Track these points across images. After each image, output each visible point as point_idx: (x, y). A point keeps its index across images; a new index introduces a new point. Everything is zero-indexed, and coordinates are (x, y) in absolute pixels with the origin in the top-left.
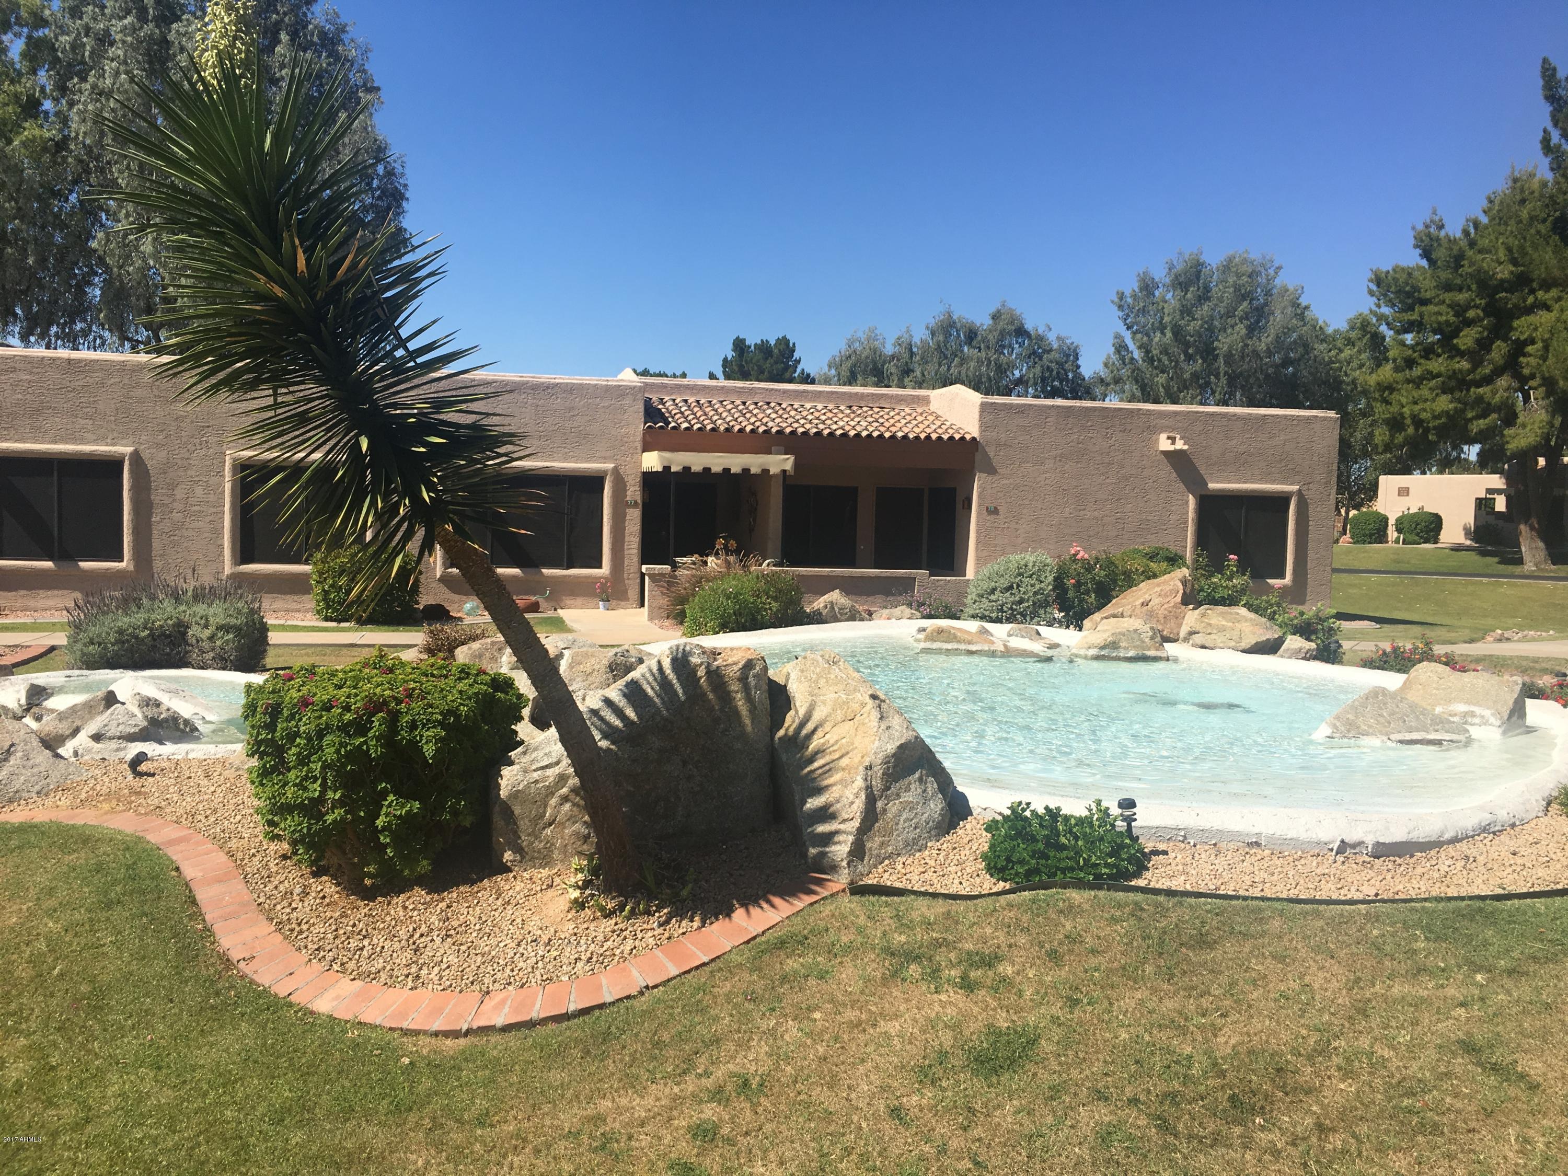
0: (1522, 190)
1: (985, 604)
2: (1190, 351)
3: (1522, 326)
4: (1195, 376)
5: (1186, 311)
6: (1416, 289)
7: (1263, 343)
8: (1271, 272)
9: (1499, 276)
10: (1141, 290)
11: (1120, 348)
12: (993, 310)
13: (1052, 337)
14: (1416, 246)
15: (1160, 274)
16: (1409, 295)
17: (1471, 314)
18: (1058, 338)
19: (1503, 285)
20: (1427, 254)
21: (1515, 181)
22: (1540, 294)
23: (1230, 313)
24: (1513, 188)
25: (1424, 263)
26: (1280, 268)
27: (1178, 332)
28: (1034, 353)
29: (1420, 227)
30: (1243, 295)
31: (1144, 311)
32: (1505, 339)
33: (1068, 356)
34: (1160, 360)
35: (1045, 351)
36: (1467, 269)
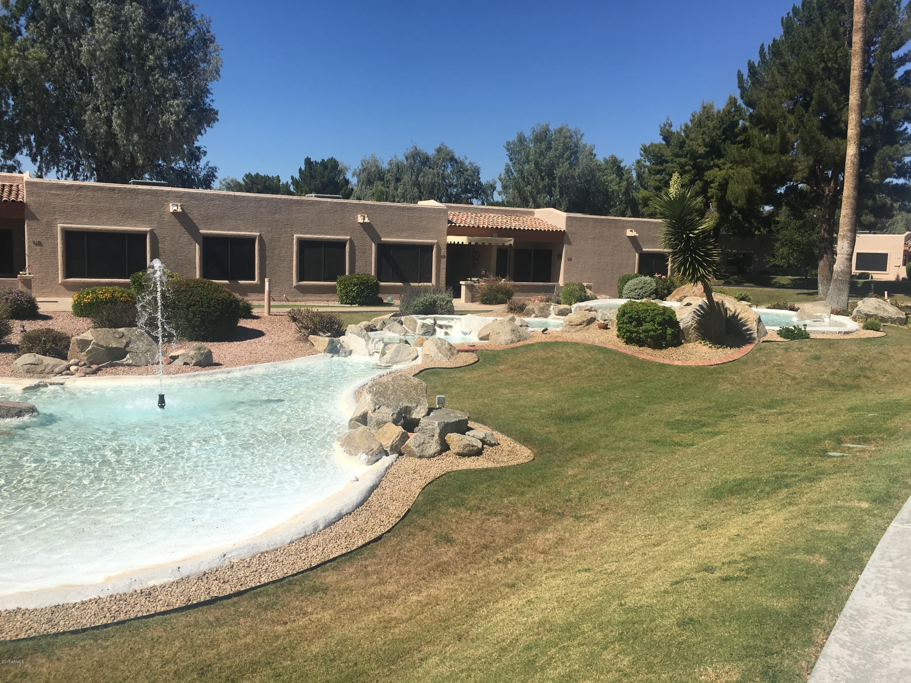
0: (708, 112)
1: (633, 294)
2: (543, 174)
3: (709, 175)
4: (545, 187)
5: (542, 154)
6: (662, 155)
7: (577, 172)
8: (579, 136)
9: (700, 152)
10: (518, 141)
11: (508, 171)
12: (437, 146)
13: (467, 163)
14: (661, 135)
15: (528, 134)
16: (658, 157)
17: (687, 168)
18: (470, 163)
19: (701, 156)
20: (665, 139)
21: (704, 108)
22: (716, 161)
23: (561, 156)
24: (704, 111)
25: (664, 143)
26: (582, 135)
27: (537, 164)
28: (460, 171)
29: (662, 125)
30: (566, 148)
31: (519, 152)
32: (701, 180)
33: (474, 172)
34: (528, 178)
35: (464, 170)
36: (686, 148)
